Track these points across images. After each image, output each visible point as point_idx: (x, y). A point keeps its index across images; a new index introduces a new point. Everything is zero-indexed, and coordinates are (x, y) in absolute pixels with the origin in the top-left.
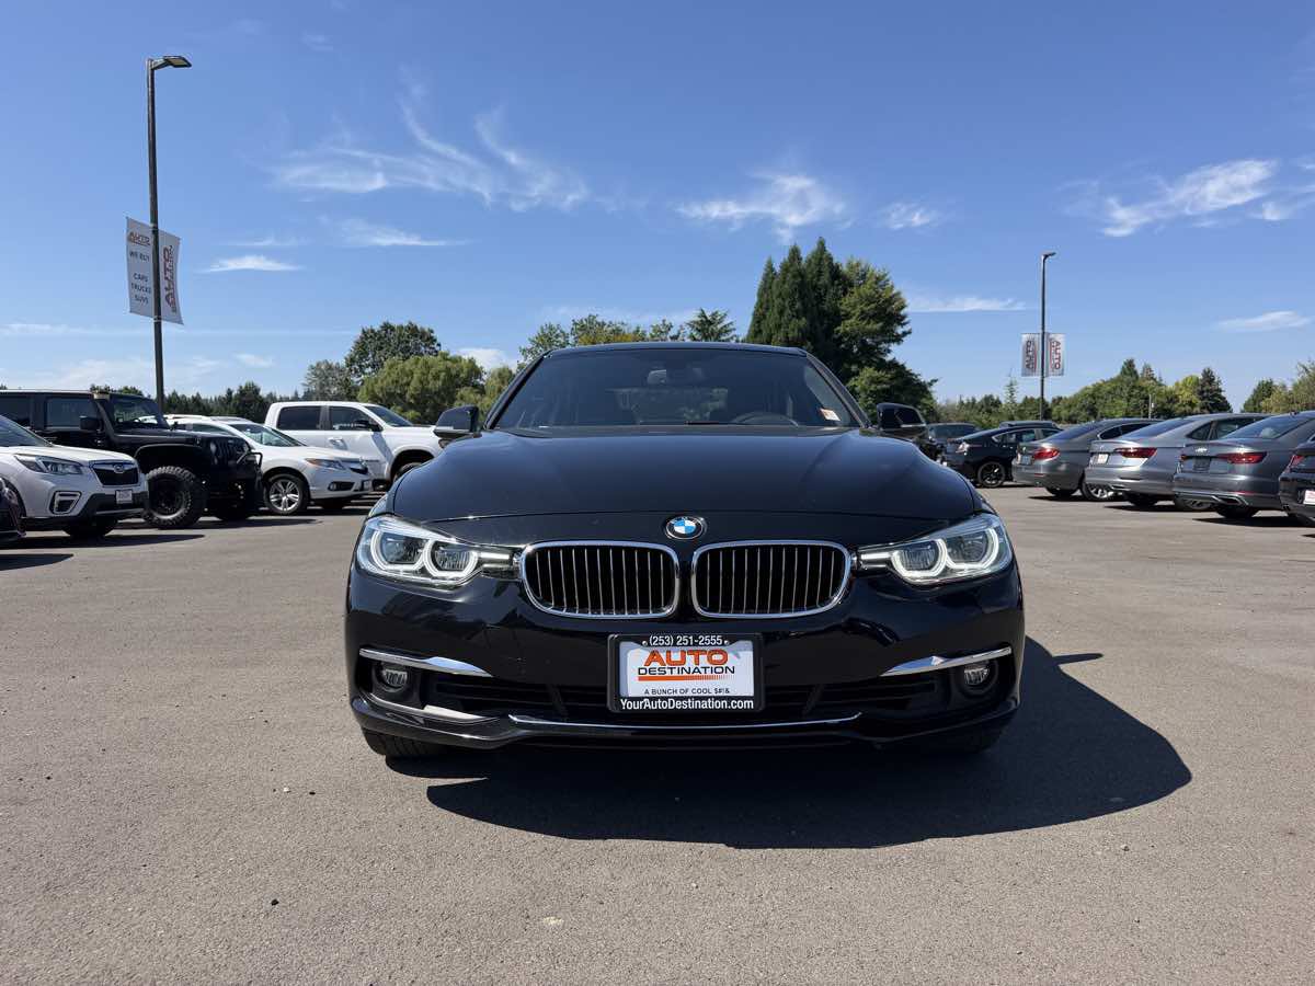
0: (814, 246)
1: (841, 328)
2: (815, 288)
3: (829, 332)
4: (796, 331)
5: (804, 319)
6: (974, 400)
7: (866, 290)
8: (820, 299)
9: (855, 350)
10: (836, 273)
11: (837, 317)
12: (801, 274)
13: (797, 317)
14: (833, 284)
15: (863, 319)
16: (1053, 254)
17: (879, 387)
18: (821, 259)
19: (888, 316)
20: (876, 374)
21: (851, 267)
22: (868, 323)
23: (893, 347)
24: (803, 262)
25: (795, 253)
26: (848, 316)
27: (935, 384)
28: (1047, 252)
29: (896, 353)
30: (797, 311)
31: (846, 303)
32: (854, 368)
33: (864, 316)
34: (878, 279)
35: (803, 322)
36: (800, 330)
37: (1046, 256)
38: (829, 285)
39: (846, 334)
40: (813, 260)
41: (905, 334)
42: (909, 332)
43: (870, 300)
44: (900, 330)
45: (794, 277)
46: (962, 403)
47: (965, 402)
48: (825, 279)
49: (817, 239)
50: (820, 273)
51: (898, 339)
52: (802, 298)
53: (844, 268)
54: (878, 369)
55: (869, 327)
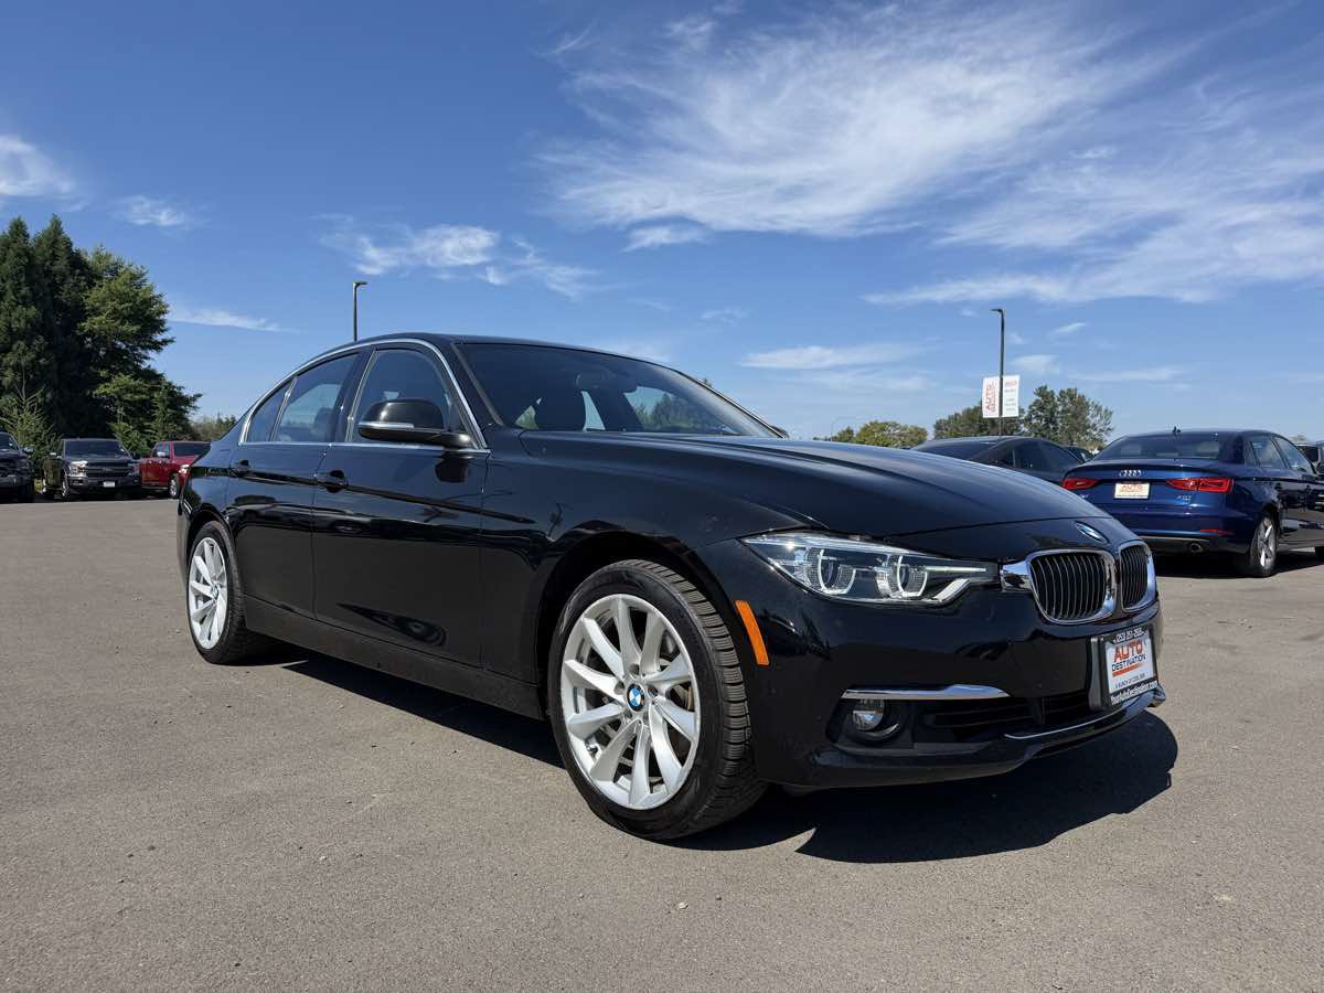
0: (47, 225)
1: (86, 325)
2: (48, 273)
3: (69, 327)
4: (23, 321)
5: (33, 308)
6: (233, 418)
7: (118, 285)
8: (55, 288)
9: (102, 353)
10: (76, 262)
11: (80, 313)
12: (27, 253)
13: (24, 304)
14: (72, 274)
15: (116, 319)
16: (365, 283)
17: (137, 397)
18: (56, 241)
19: (146, 321)
20: (132, 382)
21: (100, 258)
22: (122, 324)
23: (152, 354)
24: (30, 240)
25: (18, 228)
26: (96, 312)
27: (199, 399)
28: (358, 280)
29: (155, 361)
30: (24, 297)
31: (94, 296)
32: (103, 373)
33: (115, 313)
34: (134, 277)
35: (32, 312)
36: (28, 321)
37: (358, 285)
38: (68, 273)
39: (91, 333)
40: (44, 240)
41: (165, 342)
42: (171, 341)
43: (123, 298)
44: (159, 337)
45: (19, 255)
46: (220, 421)
47: (224, 420)
48: (61, 265)
49: (50, 217)
50: (54, 257)
51: (157, 346)
52: (30, 283)
53: (89, 258)
54: (135, 378)
55: (124, 328)
